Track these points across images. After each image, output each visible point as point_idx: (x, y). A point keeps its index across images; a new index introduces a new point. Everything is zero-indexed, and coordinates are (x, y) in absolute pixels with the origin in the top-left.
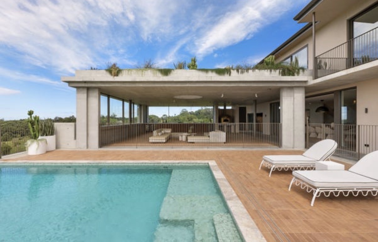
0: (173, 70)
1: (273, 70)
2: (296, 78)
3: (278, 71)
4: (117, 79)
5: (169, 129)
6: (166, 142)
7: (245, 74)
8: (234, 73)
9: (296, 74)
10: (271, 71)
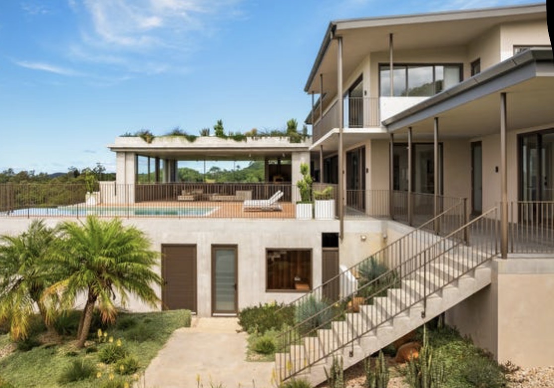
0: (198, 137)
1: (282, 138)
2: (302, 145)
3: (287, 138)
4: (151, 146)
5: (200, 189)
6: (194, 201)
7: (259, 140)
8: (249, 139)
9: (302, 141)
10: (281, 138)
